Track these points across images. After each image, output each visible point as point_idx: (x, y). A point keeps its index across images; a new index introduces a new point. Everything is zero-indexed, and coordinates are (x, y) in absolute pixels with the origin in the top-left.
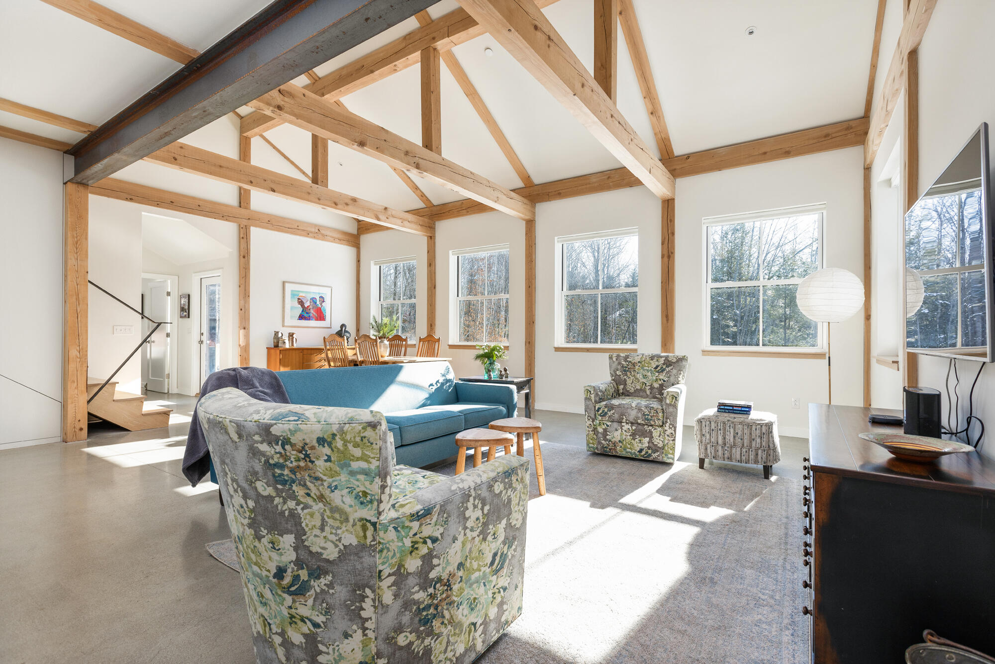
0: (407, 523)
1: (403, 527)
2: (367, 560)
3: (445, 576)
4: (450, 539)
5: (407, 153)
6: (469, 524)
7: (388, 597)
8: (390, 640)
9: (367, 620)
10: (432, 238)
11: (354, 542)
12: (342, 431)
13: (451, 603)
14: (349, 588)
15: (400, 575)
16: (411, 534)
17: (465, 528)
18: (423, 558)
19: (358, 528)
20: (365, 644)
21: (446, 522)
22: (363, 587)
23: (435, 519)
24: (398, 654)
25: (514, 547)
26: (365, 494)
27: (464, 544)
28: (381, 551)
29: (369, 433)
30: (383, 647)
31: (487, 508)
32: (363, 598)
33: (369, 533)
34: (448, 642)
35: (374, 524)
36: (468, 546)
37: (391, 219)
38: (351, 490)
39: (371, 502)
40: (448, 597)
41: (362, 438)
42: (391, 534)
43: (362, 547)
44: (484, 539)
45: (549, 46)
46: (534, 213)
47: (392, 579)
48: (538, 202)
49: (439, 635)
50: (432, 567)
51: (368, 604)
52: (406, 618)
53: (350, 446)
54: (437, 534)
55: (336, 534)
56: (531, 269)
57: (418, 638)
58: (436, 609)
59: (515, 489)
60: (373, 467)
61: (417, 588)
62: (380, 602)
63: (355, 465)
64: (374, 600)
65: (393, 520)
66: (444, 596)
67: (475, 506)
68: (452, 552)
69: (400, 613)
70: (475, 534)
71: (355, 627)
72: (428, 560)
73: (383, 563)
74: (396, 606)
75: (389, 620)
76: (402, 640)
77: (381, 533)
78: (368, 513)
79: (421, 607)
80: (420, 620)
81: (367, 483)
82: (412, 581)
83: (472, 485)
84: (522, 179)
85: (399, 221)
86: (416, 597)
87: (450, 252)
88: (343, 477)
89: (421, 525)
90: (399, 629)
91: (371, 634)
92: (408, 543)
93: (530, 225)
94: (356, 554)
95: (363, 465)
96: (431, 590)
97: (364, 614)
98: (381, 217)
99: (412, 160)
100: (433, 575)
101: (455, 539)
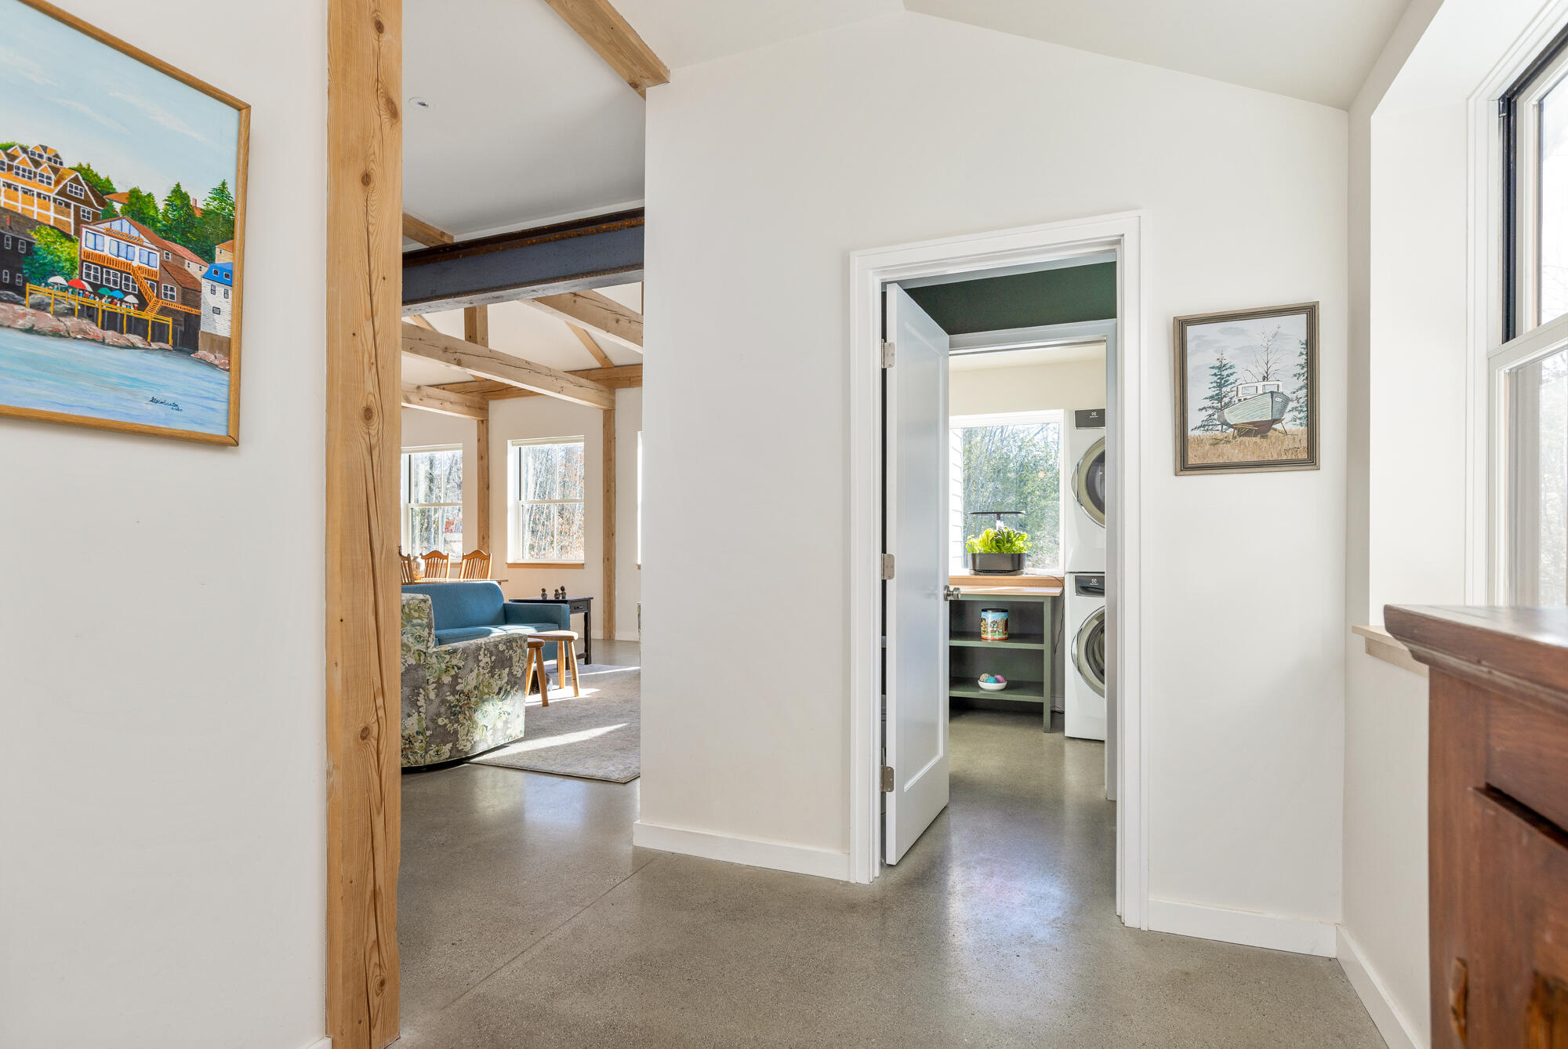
0: (443, 655)
1: (441, 657)
2: (421, 673)
3: (466, 691)
4: (469, 670)
5: (446, 350)
6: (481, 664)
7: (432, 695)
8: (434, 721)
9: (420, 707)
10: (484, 423)
11: (414, 663)
12: (408, 604)
13: (470, 708)
14: (411, 688)
15: (439, 684)
16: (445, 661)
17: (479, 666)
18: (452, 676)
19: (416, 655)
20: (419, 721)
21: (466, 659)
22: (418, 688)
23: (459, 655)
24: (438, 729)
25: (515, 689)
26: (420, 637)
27: (478, 676)
28: (429, 668)
29: (422, 605)
30: (430, 724)
31: (493, 658)
32: (418, 694)
33: (422, 658)
34: (469, 731)
35: (425, 653)
36: (481, 678)
37: (426, 400)
38: (413, 635)
39: (423, 641)
40: (468, 703)
41: (419, 608)
42: (434, 660)
43: (418, 665)
44: (492, 677)
45: (575, 301)
46: (613, 402)
47: (435, 685)
48: (618, 388)
49: (463, 724)
50: (458, 684)
51: (421, 698)
52: (443, 710)
53: (412, 611)
54: (461, 665)
55: (404, 658)
56: (610, 469)
57: (450, 722)
58: (461, 708)
59: (516, 652)
60: (424, 622)
61: (448, 693)
62: (428, 697)
63: (415, 621)
64: (424, 696)
65: (434, 652)
66: (466, 702)
67: (485, 655)
68: (470, 678)
69: (439, 706)
70: (485, 672)
71: (414, 711)
72: (455, 678)
73: (430, 676)
74: (437, 701)
75: (433, 708)
76: (440, 722)
77: (429, 658)
78: (422, 647)
79: (452, 705)
80: (451, 713)
81: (421, 631)
82: (446, 688)
83: (483, 643)
84: (598, 360)
85: (438, 403)
86: (448, 698)
87: (509, 442)
88: (408, 628)
89: (451, 657)
90: (439, 715)
91: (423, 716)
92: (443, 666)
93: (609, 416)
94: (415, 669)
95: (419, 621)
96: (457, 697)
97: (419, 704)
98: (412, 398)
99: (452, 357)
100: (458, 688)
101: (472, 671)
